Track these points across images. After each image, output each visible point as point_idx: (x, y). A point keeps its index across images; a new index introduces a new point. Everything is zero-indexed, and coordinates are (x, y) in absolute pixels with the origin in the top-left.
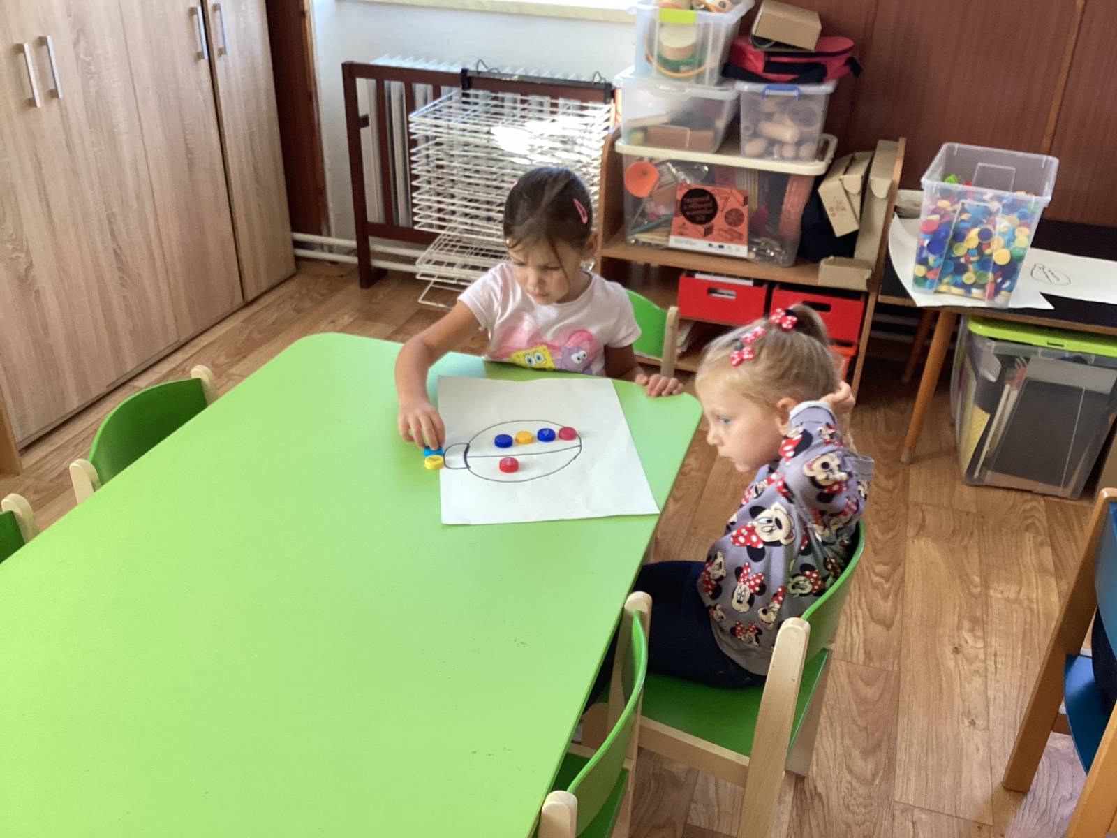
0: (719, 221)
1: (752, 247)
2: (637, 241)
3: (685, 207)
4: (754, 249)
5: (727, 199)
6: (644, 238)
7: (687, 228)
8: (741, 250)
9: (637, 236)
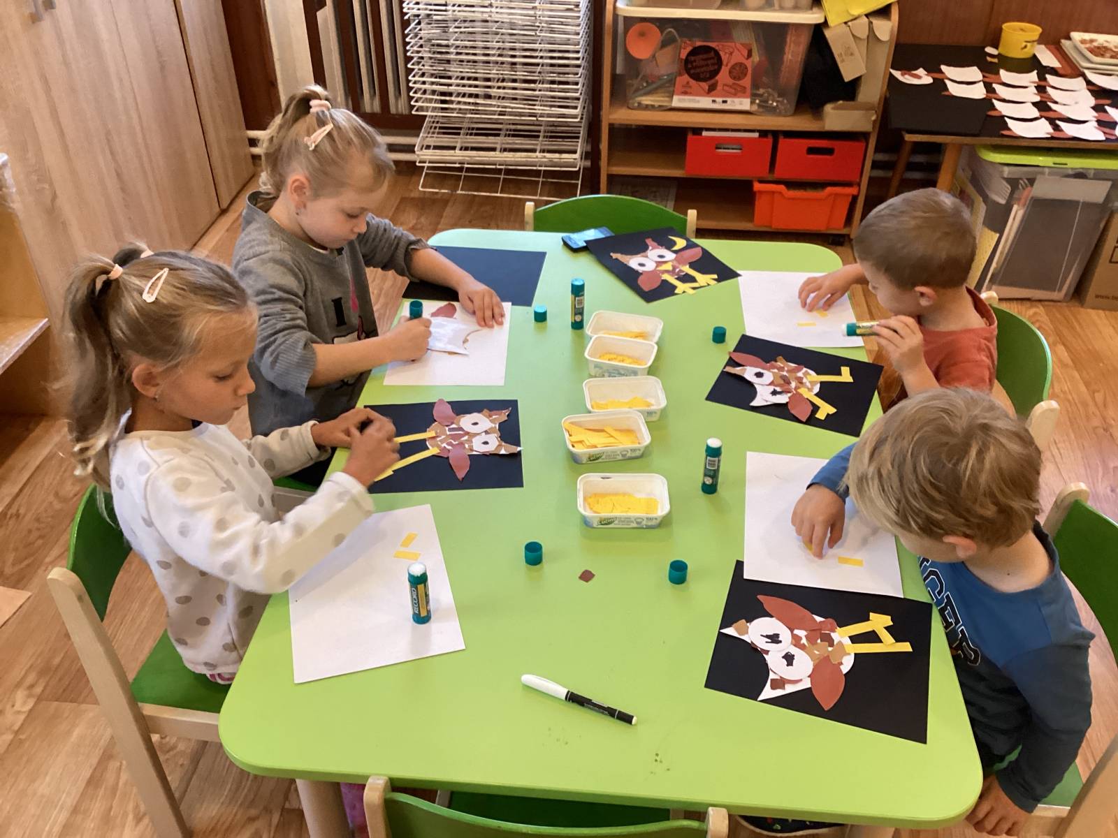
0: (723, 76)
1: (755, 100)
2: (640, 104)
3: (690, 66)
4: (757, 101)
5: (731, 54)
6: (646, 100)
7: (690, 87)
8: (744, 104)
9: (639, 99)
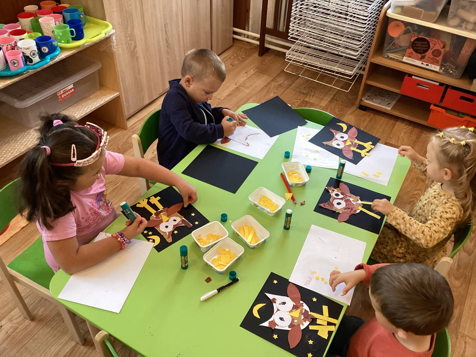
0: (429, 54)
1: (442, 68)
2: (388, 56)
3: (414, 45)
4: (443, 69)
5: (435, 44)
6: (391, 55)
7: (413, 55)
8: (437, 68)
9: (389, 54)
